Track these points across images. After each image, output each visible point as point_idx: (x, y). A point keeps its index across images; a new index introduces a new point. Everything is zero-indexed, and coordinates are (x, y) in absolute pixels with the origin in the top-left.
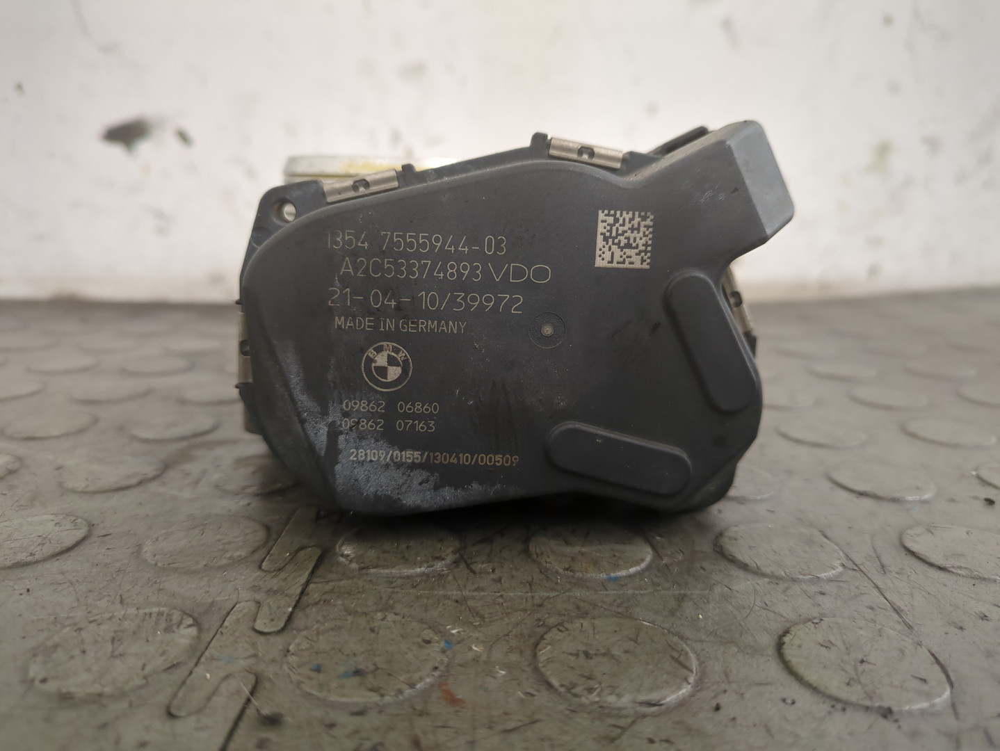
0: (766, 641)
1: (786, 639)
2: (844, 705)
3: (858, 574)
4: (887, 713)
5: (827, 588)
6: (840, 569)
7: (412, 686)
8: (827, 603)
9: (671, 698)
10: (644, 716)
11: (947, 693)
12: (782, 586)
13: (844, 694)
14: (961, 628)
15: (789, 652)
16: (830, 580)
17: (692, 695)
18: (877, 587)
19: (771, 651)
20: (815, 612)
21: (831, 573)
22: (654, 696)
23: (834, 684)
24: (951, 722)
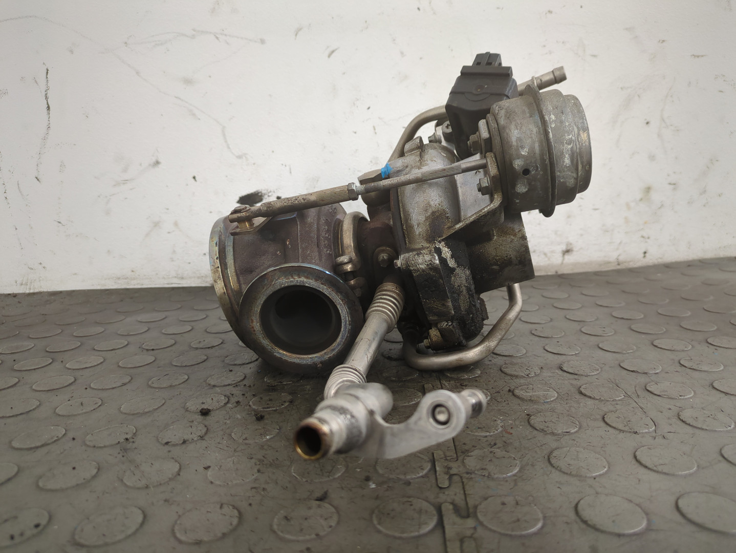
0: (599, 417)
1: (605, 416)
2: (623, 431)
3: (629, 398)
4: (635, 433)
5: (619, 402)
6: (623, 397)
7: (497, 430)
8: (618, 407)
9: (573, 431)
10: (566, 435)
11: (654, 428)
12: (603, 402)
13: (623, 428)
14: (662, 412)
15: (606, 419)
16: (619, 400)
17: (578, 430)
18: (635, 402)
19: (601, 419)
20: (614, 409)
21: (620, 398)
22: (568, 430)
23: (621, 427)
24: (654, 434)
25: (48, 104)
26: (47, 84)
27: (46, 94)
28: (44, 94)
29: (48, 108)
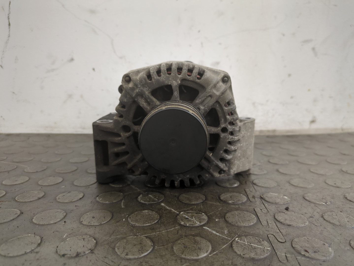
25: (9, 22)
26: (9, 10)
27: (8, 16)
28: (7, 16)
29: (9, 24)
